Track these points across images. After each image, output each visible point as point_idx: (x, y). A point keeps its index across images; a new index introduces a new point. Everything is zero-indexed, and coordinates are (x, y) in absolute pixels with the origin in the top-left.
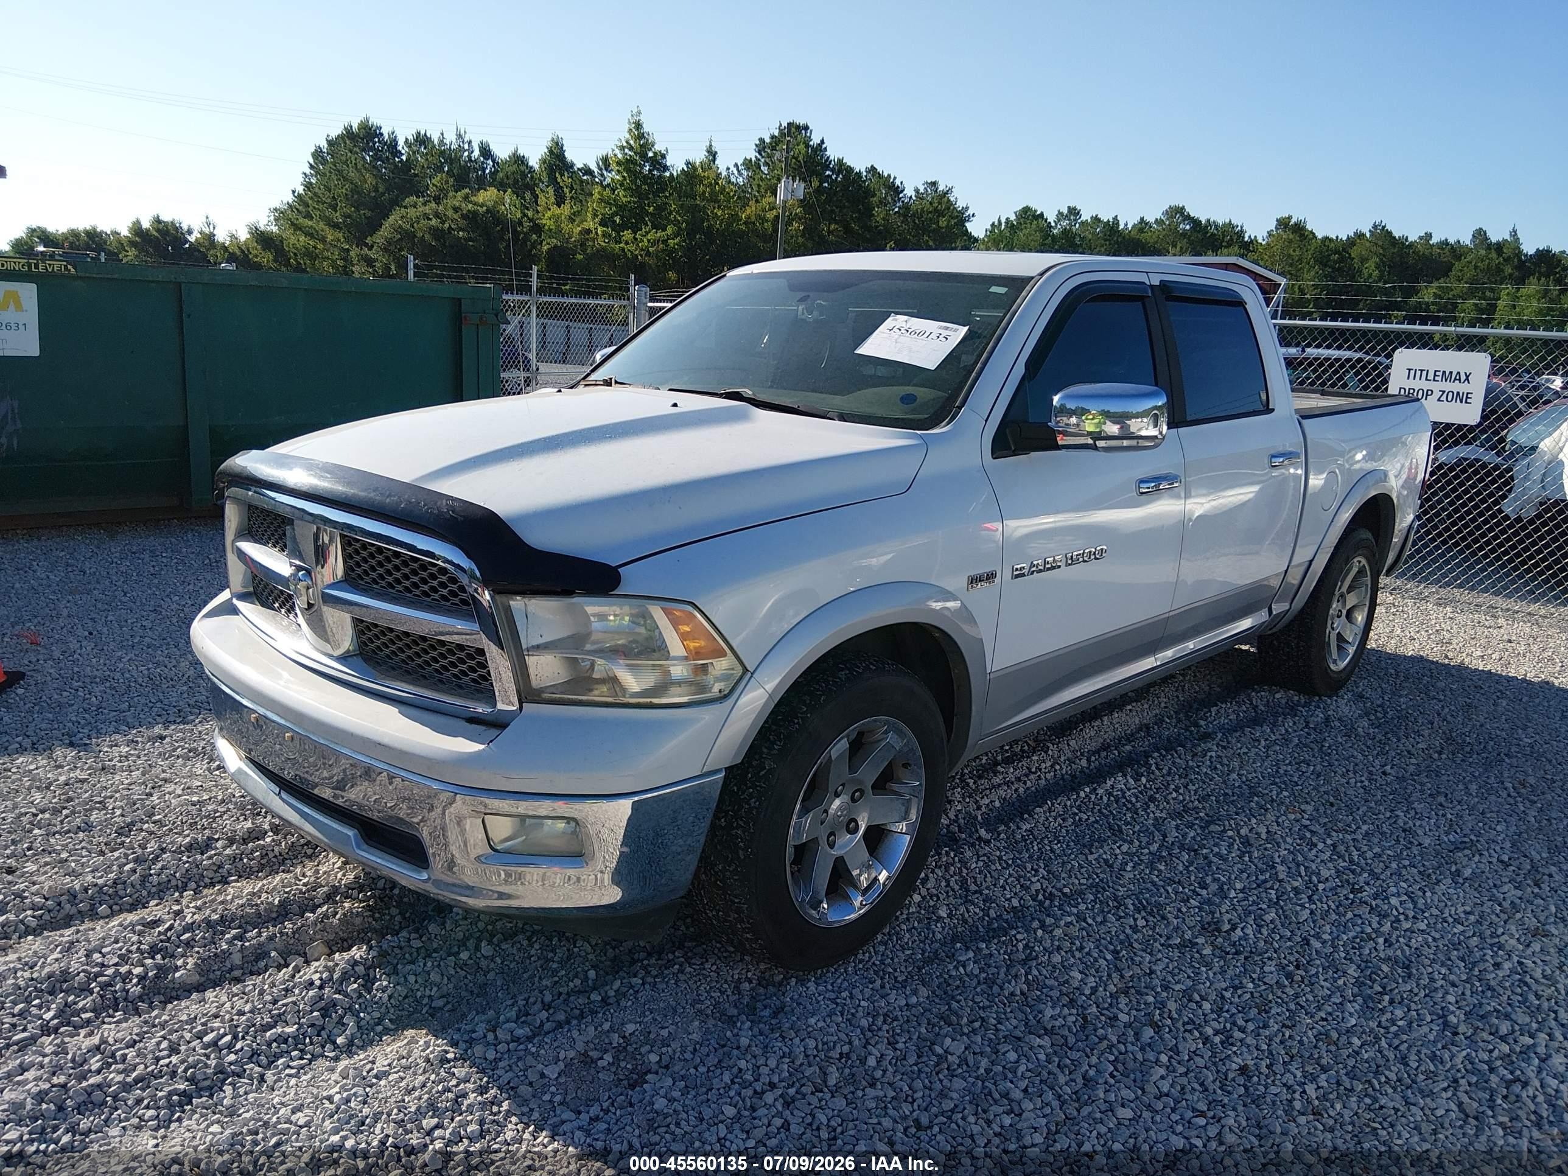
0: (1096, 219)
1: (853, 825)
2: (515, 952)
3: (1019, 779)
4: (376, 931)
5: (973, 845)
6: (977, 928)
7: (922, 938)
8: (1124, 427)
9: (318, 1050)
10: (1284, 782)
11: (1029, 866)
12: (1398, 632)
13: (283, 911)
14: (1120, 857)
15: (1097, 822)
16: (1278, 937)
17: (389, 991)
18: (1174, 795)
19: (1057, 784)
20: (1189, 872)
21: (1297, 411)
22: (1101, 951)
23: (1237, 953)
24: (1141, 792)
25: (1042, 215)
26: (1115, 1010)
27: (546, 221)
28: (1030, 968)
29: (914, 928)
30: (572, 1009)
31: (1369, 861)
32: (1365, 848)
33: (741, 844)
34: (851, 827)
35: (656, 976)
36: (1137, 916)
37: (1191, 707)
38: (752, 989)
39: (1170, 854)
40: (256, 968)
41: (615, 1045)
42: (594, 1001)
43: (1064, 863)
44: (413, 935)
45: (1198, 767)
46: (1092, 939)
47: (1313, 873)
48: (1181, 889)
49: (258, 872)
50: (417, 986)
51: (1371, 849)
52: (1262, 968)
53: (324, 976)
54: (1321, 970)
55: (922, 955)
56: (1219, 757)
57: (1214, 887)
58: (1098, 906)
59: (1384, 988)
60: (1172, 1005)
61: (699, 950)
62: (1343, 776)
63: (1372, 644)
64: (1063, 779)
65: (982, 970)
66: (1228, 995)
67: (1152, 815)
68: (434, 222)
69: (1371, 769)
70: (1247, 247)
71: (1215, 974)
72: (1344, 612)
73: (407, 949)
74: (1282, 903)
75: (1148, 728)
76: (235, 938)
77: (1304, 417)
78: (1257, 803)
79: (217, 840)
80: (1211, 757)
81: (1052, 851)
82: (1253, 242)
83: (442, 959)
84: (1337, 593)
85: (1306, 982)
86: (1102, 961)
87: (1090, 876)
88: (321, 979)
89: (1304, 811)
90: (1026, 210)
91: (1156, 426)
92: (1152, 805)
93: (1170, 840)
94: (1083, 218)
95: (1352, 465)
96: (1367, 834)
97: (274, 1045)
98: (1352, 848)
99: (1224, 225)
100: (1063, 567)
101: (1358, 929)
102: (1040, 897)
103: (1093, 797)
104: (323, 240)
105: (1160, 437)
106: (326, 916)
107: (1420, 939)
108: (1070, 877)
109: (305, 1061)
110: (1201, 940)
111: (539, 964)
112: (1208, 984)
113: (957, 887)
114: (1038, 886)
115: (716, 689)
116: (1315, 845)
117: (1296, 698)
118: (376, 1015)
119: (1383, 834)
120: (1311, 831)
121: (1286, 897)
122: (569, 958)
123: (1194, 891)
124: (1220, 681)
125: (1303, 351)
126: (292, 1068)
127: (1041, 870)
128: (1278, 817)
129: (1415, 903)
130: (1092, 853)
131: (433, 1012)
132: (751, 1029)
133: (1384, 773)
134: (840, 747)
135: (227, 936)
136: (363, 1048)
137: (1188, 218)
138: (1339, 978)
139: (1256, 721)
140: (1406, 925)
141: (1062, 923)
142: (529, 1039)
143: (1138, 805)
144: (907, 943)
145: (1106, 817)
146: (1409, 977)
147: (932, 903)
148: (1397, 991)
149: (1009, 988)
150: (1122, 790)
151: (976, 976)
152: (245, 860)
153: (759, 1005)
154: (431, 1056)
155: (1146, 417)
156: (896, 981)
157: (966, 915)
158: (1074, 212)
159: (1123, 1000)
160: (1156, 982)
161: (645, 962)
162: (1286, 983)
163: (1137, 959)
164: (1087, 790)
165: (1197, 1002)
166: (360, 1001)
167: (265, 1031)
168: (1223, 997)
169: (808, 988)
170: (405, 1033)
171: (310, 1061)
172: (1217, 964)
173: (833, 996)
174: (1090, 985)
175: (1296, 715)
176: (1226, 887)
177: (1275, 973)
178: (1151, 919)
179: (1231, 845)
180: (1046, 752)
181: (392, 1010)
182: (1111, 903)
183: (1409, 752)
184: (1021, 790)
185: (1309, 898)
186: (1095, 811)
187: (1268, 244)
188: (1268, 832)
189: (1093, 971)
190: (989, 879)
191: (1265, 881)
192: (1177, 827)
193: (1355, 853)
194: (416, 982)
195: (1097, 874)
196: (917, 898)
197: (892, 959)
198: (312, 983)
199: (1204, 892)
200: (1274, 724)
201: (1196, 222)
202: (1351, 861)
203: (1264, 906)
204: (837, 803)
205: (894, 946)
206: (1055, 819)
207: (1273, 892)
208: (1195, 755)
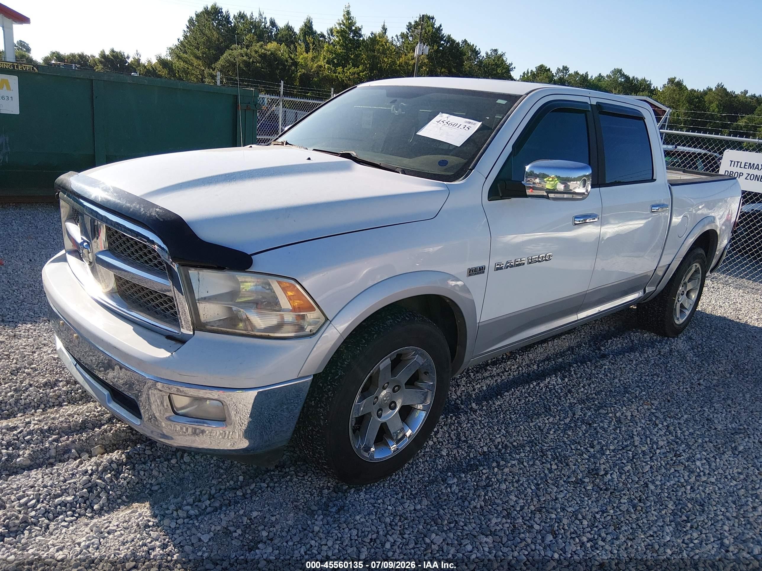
0: (577, 73)
1: (393, 405)
2: (202, 461)
3: (498, 375)
4: (132, 441)
5: (466, 413)
6: (462, 463)
7: (430, 467)
8: (566, 186)
9: (83, 512)
10: (644, 386)
11: (496, 428)
12: (714, 302)
13: (83, 427)
14: (548, 425)
15: (537, 403)
16: (631, 481)
17: (128, 480)
18: (582, 389)
19: (519, 378)
20: (585, 437)
21: (669, 181)
22: (529, 483)
23: (607, 490)
24: (564, 387)
25: (549, 69)
26: (532, 522)
27: (300, 60)
28: (487, 491)
29: (427, 461)
30: (224, 500)
31: (687, 437)
32: (685, 429)
33: (322, 417)
34: (392, 406)
35: (276, 482)
36: (552, 462)
37: (597, 338)
38: (329, 493)
39: (576, 425)
40: (63, 458)
41: (245, 523)
42: (238, 496)
43: (516, 426)
44: (147, 448)
45: (598, 374)
46: (525, 476)
47: (654, 443)
48: (579, 447)
49: (79, 401)
50: (144, 477)
51: (688, 430)
52: (619, 500)
53: (94, 468)
54: (653, 503)
55: (429, 478)
56: (609, 369)
57: (598, 447)
58: (531, 455)
59: (688, 518)
60: (565, 521)
61: (304, 467)
62: (676, 384)
63: (699, 308)
64: (523, 375)
65: (460, 491)
66: (598, 516)
67: (568, 401)
68: (245, 58)
69: (692, 381)
70: (652, 92)
71: (592, 502)
72: (685, 292)
73: (142, 456)
74: (635, 460)
75: (573, 349)
76: (54, 440)
77: (672, 185)
78: (628, 398)
79: (61, 381)
80: (605, 368)
81: (511, 418)
82: (655, 90)
83: (161, 462)
84: (682, 282)
85: (644, 511)
86: (529, 490)
87: (529, 436)
88: (92, 470)
89: (653, 404)
90: (541, 67)
91: (584, 187)
92: (569, 395)
93: (577, 417)
94: (570, 72)
95: (697, 211)
96: (687, 420)
97: (59, 507)
98: (678, 429)
99: (641, 80)
100: (526, 264)
101: (676, 479)
102: (500, 447)
103: (537, 388)
104: (192, 65)
105: (586, 193)
106: (106, 431)
107: (711, 488)
108: (518, 435)
109: (74, 518)
110: (587, 480)
111: (214, 469)
112: (587, 509)
113: (454, 438)
114: (499, 440)
115: (308, 329)
116: (657, 425)
117: (655, 337)
118: (119, 493)
119: (696, 421)
120: (656, 416)
121: (637, 456)
122: (230, 467)
123: (586, 449)
124: (615, 324)
125: (676, 147)
126: (66, 521)
127: (503, 430)
128: (638, 407)
129: (710, 466)
130: (532, 422)
131: (152, 493)
132: (322, 520)
133: (699, 384)
134: (385, 363)
135: (50, 439)
136: (108, 512)
137: (623, 75)
138: (663, 509)
139: (632, 349)
140: (704, 479)
141: (509, 465)
142: (197, 517)
143: (562, 394)
144: (421, 470)
145: (543, 400)
146: (703, 512)
147: (439, 447)
148: (695, 520)
149: (474, 503)
150: (554, 385)
151: (457, 494)
152: (73, 394)
153: (331, 504)
154: (140, 523)
155: (579, 180)
156: (411, 494)
157: (457, 455)
158: (566, 69)
159: (538, 515)
160: (558, 505)
161: (272, 473)
162: (632, 511)
163: (549, 490)
164: (535, 384)
165: (579, 520)
166: (111, 484)
167: (56, 498)
168: (595, 517)
169: (360, 495)
170: (133, 504)
171: (77, 518)
172: (594, 496)
173: (373, 501)
174: (520, 504)
175: (654, 347)
176: (604, 448)
177: (627, 504)
178: (560, 465)
179: (610, 422)
180: (515, 360)
181: (128, 491)
182: (538, 454)
183: (713, 372)
184: (499, 381)
185: (651, 458)
186: (538, 396)
187: (663, 91)
188: (632, 415)
189: (523, 496)
190: (472, 434)
191: (627, 446)
192: (582, 409)
193: (679, 431)
194: (144, 475)
195: (533, 435)
196: (431, 443)
197: (411, 480)
198: (86, 472)
199: (592, 450)
200: (642, 352)
201: (627, 78)
202: (676, 436)
203: (625, 461)
204: (384, 393)
205: (413, 472)
206: (515, 400)
207: (631, 453)
208: (596, 367)
